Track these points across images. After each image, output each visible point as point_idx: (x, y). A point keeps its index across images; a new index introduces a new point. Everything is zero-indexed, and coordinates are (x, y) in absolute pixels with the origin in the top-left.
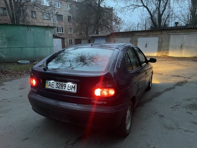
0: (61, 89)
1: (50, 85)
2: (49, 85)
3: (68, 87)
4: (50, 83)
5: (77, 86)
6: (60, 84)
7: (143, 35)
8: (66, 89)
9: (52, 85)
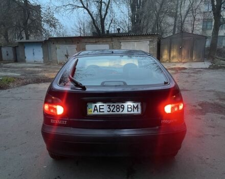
0: (116, 113)
1: (97, 110)
2: (95, 110)
3: (128, 108)
4: (96, 106)
5: (142, 105)
6: (113, 107)
7: (91, 41)
8: (125, 112)
9: (100, 109)
